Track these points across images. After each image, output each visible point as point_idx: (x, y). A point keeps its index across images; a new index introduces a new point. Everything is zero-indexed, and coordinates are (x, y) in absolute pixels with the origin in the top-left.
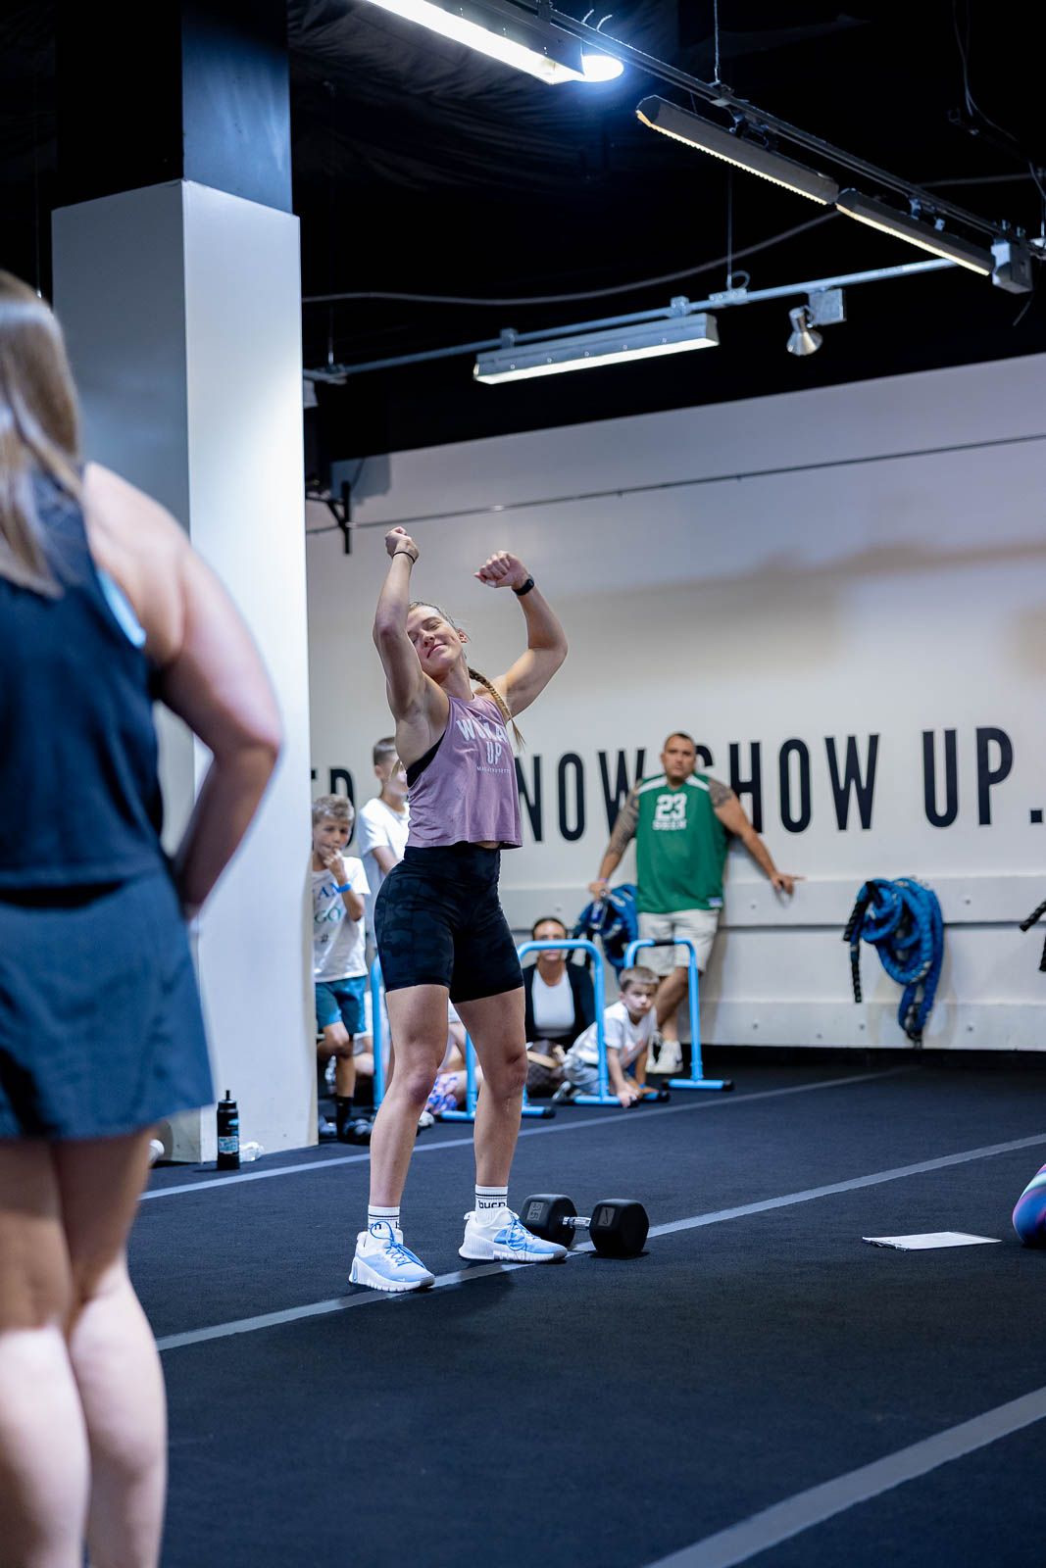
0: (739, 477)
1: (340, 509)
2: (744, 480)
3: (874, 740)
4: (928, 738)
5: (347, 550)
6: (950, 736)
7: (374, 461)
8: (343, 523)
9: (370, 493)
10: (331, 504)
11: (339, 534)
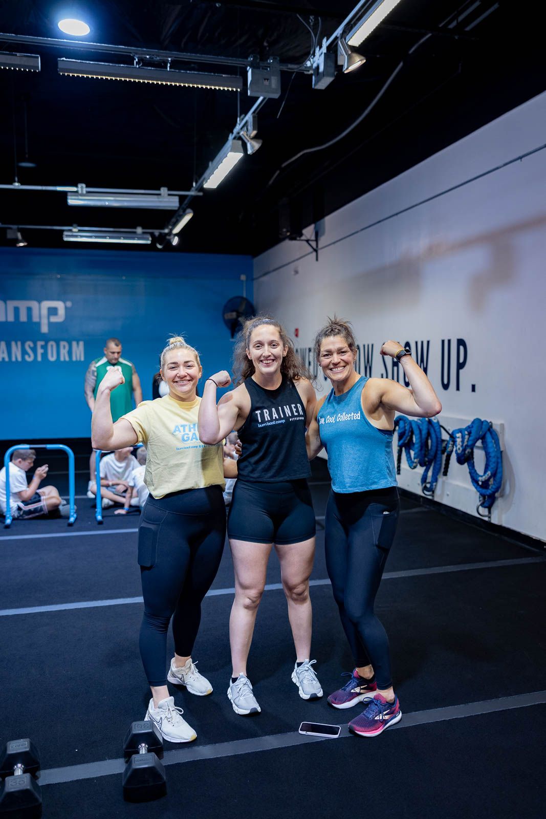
0: (397, 214)
1: (314, 244)
2: (399, 215)
3: (428, 342)
4: (443, 341)
5: (317, 260)
6: (449, 341)
7: (322, 221)
8: (316, 251)
9: (321, 236)
10: (307, 241)
11: (314, 254)
